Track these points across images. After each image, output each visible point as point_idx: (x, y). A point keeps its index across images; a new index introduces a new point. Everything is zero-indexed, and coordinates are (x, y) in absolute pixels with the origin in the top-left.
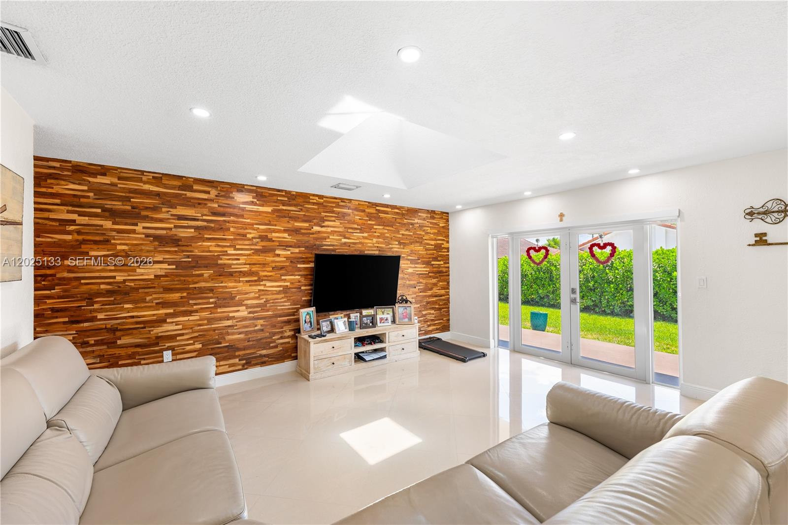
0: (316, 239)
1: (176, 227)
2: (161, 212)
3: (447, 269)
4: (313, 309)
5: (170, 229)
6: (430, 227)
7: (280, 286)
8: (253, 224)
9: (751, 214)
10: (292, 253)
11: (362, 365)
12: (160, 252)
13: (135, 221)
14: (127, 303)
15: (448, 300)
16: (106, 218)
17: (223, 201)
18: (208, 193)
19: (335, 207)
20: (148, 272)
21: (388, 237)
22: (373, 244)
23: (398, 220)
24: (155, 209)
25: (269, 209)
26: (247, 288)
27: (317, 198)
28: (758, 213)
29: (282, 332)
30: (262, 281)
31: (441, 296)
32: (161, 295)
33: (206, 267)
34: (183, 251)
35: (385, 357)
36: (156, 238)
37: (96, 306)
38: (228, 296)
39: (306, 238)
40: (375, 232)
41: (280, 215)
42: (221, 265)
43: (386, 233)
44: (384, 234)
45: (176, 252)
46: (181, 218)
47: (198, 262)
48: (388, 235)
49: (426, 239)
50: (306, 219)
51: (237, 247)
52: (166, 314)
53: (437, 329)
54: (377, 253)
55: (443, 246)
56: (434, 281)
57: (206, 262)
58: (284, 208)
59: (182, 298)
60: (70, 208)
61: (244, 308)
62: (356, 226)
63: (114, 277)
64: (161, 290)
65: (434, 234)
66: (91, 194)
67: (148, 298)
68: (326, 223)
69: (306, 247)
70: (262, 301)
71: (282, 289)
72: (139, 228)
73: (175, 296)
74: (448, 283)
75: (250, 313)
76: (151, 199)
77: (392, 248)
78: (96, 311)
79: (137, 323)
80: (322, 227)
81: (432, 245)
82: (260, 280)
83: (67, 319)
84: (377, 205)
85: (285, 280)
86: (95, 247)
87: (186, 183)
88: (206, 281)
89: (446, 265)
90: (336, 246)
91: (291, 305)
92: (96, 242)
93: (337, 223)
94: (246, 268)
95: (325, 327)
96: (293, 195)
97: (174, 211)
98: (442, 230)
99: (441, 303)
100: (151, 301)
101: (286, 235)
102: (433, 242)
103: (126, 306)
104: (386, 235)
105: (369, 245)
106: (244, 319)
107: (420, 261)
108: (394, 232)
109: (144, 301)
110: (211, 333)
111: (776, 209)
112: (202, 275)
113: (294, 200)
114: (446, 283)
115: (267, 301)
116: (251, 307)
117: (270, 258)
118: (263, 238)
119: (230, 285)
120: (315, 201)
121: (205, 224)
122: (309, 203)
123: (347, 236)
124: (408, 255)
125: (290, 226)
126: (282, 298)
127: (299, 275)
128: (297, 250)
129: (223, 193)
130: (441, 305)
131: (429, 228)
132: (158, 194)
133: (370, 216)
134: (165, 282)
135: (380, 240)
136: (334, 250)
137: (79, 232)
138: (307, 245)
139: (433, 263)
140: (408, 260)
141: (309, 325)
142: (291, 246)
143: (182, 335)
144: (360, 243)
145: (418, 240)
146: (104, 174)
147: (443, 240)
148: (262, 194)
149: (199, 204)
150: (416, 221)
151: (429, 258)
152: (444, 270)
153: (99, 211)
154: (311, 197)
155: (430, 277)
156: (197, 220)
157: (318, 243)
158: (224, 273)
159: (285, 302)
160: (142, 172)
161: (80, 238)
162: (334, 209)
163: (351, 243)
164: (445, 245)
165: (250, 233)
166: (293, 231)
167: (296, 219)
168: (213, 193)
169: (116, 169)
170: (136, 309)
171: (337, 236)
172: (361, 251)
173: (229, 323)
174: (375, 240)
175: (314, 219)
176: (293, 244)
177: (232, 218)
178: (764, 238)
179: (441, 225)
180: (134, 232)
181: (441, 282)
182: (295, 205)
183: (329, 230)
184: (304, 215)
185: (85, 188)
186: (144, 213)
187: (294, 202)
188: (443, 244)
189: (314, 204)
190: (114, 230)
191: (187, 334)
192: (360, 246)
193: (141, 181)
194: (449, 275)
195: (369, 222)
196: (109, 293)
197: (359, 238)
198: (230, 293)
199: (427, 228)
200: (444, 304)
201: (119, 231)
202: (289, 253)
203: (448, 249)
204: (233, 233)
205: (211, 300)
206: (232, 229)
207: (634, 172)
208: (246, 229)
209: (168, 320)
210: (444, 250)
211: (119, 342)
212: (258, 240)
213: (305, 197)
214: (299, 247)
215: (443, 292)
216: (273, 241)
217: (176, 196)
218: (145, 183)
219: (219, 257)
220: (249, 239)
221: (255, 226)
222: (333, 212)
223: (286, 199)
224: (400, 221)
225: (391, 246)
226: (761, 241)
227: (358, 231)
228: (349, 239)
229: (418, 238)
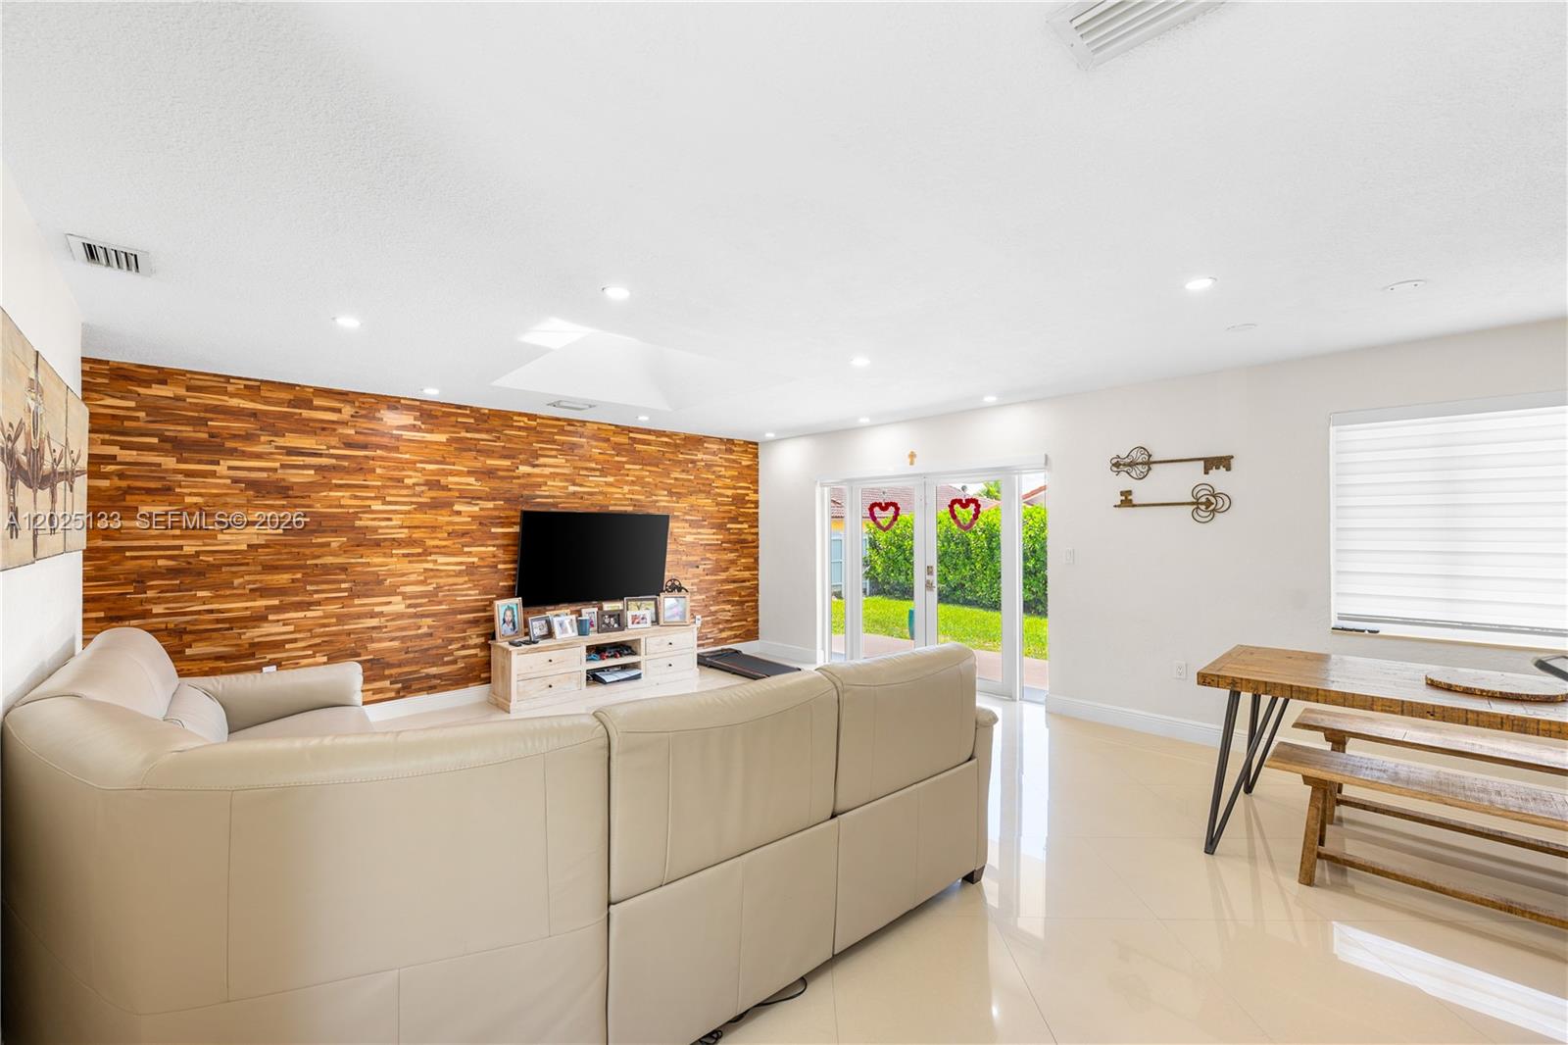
0: (524, 486)
1: (283, 466)
2: (259, 443)
3: (754, 537)
4: (518, 600)
5: (275, 470)
6: (725, 467)
7: (461, 563)
8: (415, 462)
9: (1117, 465)
10: (481, 509)
11: (599, 689)
12: (257, 507)
13: (215, 457)
14: (202, 588)
15: (756, 588)
16: (166, 453)
17: (363, 424)
18: (339, 411)
19: (556, 434)
20: (238, 539)
21: (649, 483)
22: (624, 494)
23: (667, 455)
24: (248, 437)
25: (442, 438)
26: (404, 566)
27: (526, 419)
28: (1124, 465)
29: (464, 638)
30: (430, 554)
31: (744, 581)
32: (258, 577)
33: (335, 531)
34: (296, 506)
35: (638, 677)
36: (252, 484)
37: (150, 594)
38: (371, 578)
39: (505, 485)
40: (628, 475)
41: (462, 447)
42: (360, 528)
43: (647, 476)
44: (643, 478)
45: (283, 506)
46: (291, 452)
47: (319, 524)
48: (651, 480)
49: (717, 487)
50: (505, 453)
51: (388, 499)
52: (267, 608)
53: (736, 636)
54: (630, 509)
55: (747, 498)
56: (732, 556)
57: (335, 524)
58: (469, 435)
59: (293, 581)
60: (107, 437)
61: (400, 598)
62: (593, 465)
63: (181, 548)
64: (260, 568)
65: (732, 478)
66: (142, 414)
67: (237, 582)
68: (542, 460)
69: (507, 500)
70: (430, 588)
71: (464, 567)
72: (222, 468)
73: (283, 579)
74: (756, 560)
75: (409, 606)
76: (243, 421)
77: (657, 501)
78: (149, 601)
79: (218, 621)
80: (534, 466)
81: (728, 497)
82: (426, 553)
83: (102, 614)
84: (630, 430)
85: (469, 554)
86: (149, 499)
87: (301, 397)
88: (334, 554)
89: (753, 530)
90: (560, 497)
91: (479, 594)
92: (149, 491)
93: (561, 460)
94: (403, 534)
95: (537, 628)
96: (484, 414)
97: (281, 441)
98: (745, 471)
99: (743, 593)
100: (242, 586)
101: (472, 480)
102: (729, 492)
103: (200, 594)
104: (647, 480)
105: (616, 496)
106: (400, 616)
107: (706, 523)
108: (661, 475)
109: (230, 585)
110: (344, 638)
111: (1140, 460)
112: (328, 544)
113: (486, 421)
114: (752, 560)
115: (439, 588)
116: (410, 598)
117: (443, 518)
118: (433, 485)
119: (376, 560)
120: (522, 424)
121: (333, 461)
122: (512, 427)
123: (577, 481)
124: (686, 514)
125: (479, 465)
126: (465, 583)
127: (494, 546)
128: (490, 505)
129: (363, 412)
130: (744, 596)
131: (723, 469)
132: (254, 414)
133: (619, 449)
134: (264, 556)
135: (636, 488)
136: (555, 505)
137: (121, 476)
138: (507, 496)
139: (729, 526)
140: (686, 521)
141: (511, 626)
142: (480, 498)
143: (295, 641)
144: (601, 493)
145: (702, 488)
146: (164, 382)
147: (749, 488)
148: (430, 413)
149: (324, 429)
150: (700, 456)
151: (724, 518)
152: (750, 538)
153: (155, 440)
154: (515, 418)
155: (725, 549)
156: (320, 455)
157: (526, 492)
158: (366, 541)
159: (469, 589)
160: (228, 378)
161: (124, 484)
162: (556, 437)
163: (584, 493)
164: (752, 497)
165: (410, 477)
166: (483, 473)
167: (489, 453)
168: (348, 411)
169: (184, 373)
170: (216, 598)
171: (561, 481)
172: (601, 507)
173: (374, 622)
174: (626, 488)
175: (521, 454)
176: (483, 495)
177: (379, 452)
178: (1130, 498)
179: (744, 463)
180: (213, 474)
181: (744, 557)
182: (488, 431)
183: (547, 471)
184: (504, 447)
185: (132, 404)
186: (229, 444)
187: (486, 426)
188: (747, 495)
189: (520, 428)
190: (180, 472)
191: (302, 639)
192: (601, 498)
193: (225, 392)
194: (758, 547)
195: (617, 459)
196: (172, 572)
197: (597, 486)
198: (374, 573)
199: (719, 469)
200: (749, 595)
201: (188, 474)
202: (476, 509)
203: (756, 503)
204: (381, 477)
205: (343, 586)
206: (378, 471)
207: (990, 399)
208: (404, 469)
209: (271, 617)
210: (749, 505)
211: (188, 652)
212: (423, 488)
213: (505, 417)
214: (494, 499)
215: (747, 574)
216: (450, 490)
217: (284, 416)
218: (232, 395)
219: (356, 516)
220: (408, 487)
221: (418, 465)
222: (554, 442)
223: (472, 421)
224: (671, 456)
225: (654, 498)
226: (1126, 500)
227: (598, 473)
228: (581, 485)
229: (703, 484)
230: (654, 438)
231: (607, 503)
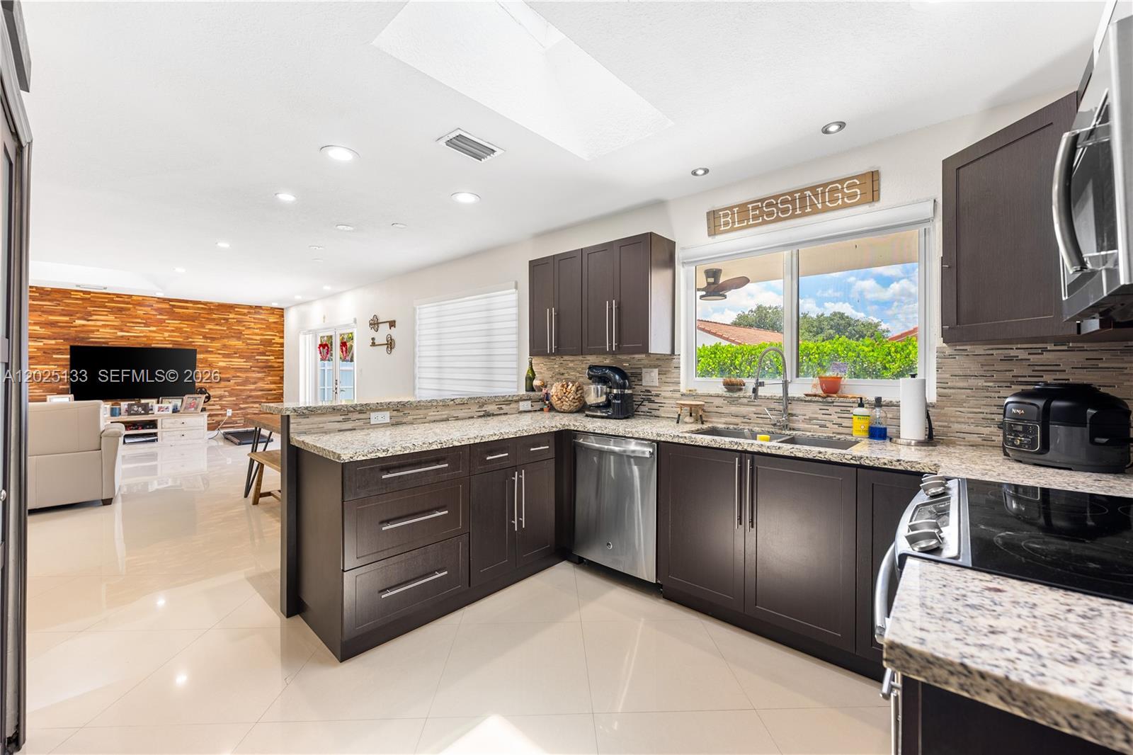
0: (80, 332)
3: (280, 364)
4: (71, 396)
6: (254, 322)
10: (44, 344)
15: (281, 392)
19: (106, 302)
21: (186, 332)
22: (165, 338)
23: (202, 315)
27: (82, 294)
28: (373, 324)
31: (271, 390)
35: (153, 441)
39: (65, 331)
40: (168, 326)
43: (185, 327)
44: (181, 328)
48: (188, 329)
49: (247, 334)
50: (64, 313)
54: (170, 346)
55: (273, 341)
56: (260, 375)
62: (140, 321)
65: (260, 329)
68: (95, 317)
69: (63, 339)
74: (282, 378)
77: (193, 342)
80: (89, 320)
81: (256, 340)
84: (170, 300)
89: (279, 360)
90: (110, 338)
91: (43, 392)
93: (111, 317)
96: (47, 291)
98: (273, 325)
99: (269, 398)
101: (37, 328)
102: (258, 337)
104: (185, 329)
105: (157, 338)
107: (237, 355)
108: (197, 327)
113: (48, 295)
120: (79, 297)
122: (69, 298)
123: (125, 329)
124: (218, 350)
125: (43, 319)
127: (55, 365)
128: (53, 342)
131: (253, 324)
133: (160, 311)
135: (175, 334)
136: (106, 343)
138: (66, 337)
139: (257, 357)
140: (219, 354)
142: (44, 338)
144: (145, 337)
145: (234, 335)
147: (275, 335)
150: (231, 316)
151: (253, 353)
152: (276, 365)
154: (72, 293)
155: (254, 371)
157: (82, 335)
159: (34, 389)
162: (106, 304)
163: (131, 336)
164: (277, 340)
166: (46, 324)
167: (51, 313)
171: (111, 329)
172: (145, 344)
174: (166, 334)
175: (77, 313)
176: (46, 336)
178: (374, 341)
179: (270, 320)
181: (271, 376)
182: (49, 300)
183: (99, 323)
184: (62, 310)
187: (49, 297)
188: (274, 339)
189: (77, 299)
192: (145, 339)
194: (283, 370)
195: (159, 317)
197: (142, 332)
199: (249, 324)
202: (41, 344)
203: (282, 345)
210: (275, 346)
213: (65, 293)
214: (55, 339)
215: (273, 386)
222: (106, 307)
223: (37, 294)
224: (207, 316)
225: (190, 340)
226: (373, 344)
227: (143, 325)
228: (128, 332)
229: (235, 333)
230: (191, 305)
231: (150, 342)
